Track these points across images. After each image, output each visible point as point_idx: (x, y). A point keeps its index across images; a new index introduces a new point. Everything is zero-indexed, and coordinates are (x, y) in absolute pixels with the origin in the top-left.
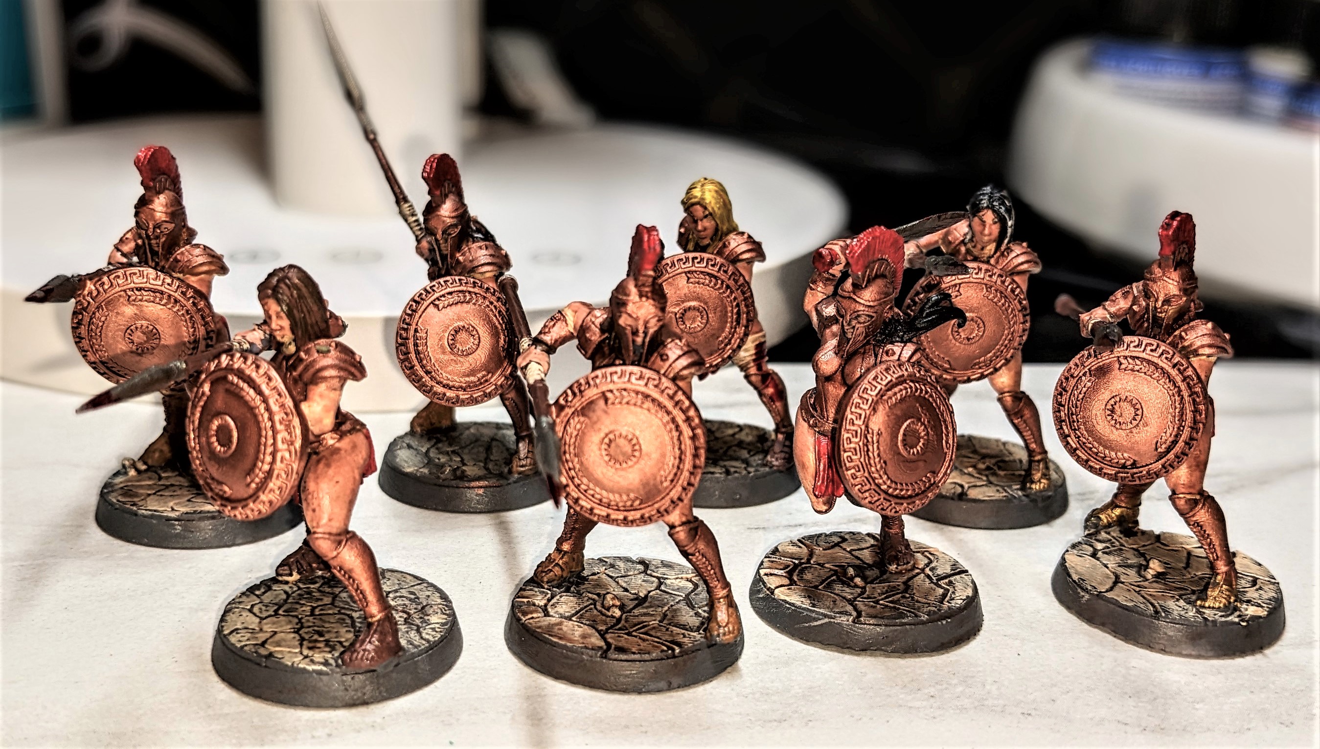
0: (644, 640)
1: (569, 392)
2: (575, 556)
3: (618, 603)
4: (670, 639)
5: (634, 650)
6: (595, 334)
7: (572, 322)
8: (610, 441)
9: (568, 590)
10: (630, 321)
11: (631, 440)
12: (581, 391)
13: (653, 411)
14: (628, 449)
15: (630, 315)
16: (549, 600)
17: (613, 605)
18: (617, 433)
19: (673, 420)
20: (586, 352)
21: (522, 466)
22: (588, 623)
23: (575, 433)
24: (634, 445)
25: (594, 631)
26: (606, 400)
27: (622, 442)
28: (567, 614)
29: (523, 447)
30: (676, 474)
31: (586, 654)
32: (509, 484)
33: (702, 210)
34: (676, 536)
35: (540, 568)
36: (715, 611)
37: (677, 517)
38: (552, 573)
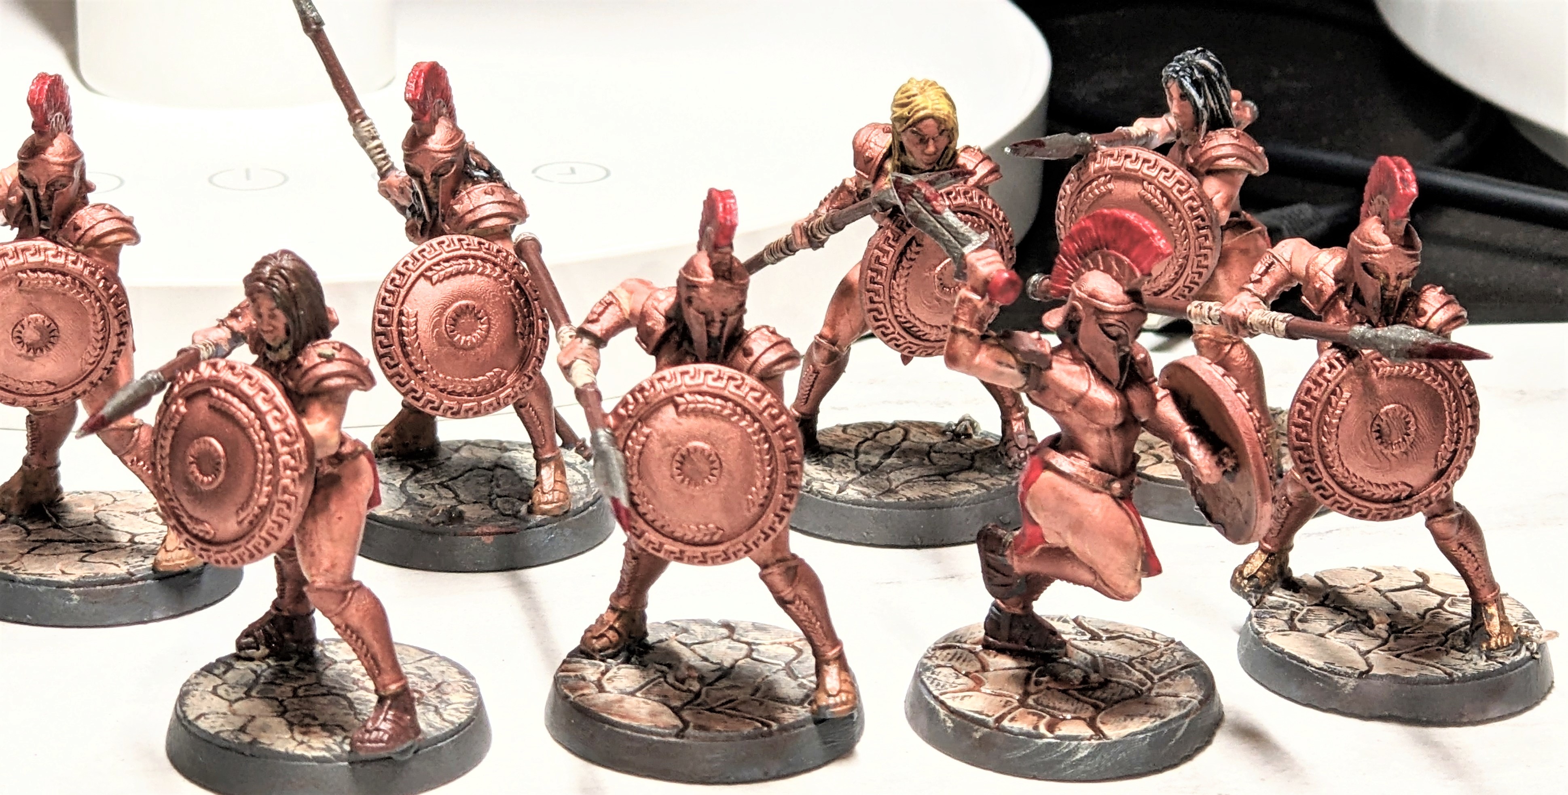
1: (631, 399)
3: (695, 674)
4: (766, 715)
5: (719, 728)
7: (627, 306)
8: (683, 456)
9: (627, 661)
10: (704, 309)
11: (710, 455)
12: (644, 397)
14: (705, 467)
15: (704, 301)
16: (603, 674)
17: (688, 676)
20: (648, 346)
21: (547, 503)
22: (656, 699)
23: (638, 448)
24: (714, 462)
25: (665, 708)
26: (676, 406)
27: (697, 459)
28: (629, 690)
29: (547, 476)
31: (657, 734)
32: (529, 528)
33: (936, 125)
34: (769, 578)
35: (589, 634)
36: (824, 680)
37: (770, 554)
38: (605, 639)
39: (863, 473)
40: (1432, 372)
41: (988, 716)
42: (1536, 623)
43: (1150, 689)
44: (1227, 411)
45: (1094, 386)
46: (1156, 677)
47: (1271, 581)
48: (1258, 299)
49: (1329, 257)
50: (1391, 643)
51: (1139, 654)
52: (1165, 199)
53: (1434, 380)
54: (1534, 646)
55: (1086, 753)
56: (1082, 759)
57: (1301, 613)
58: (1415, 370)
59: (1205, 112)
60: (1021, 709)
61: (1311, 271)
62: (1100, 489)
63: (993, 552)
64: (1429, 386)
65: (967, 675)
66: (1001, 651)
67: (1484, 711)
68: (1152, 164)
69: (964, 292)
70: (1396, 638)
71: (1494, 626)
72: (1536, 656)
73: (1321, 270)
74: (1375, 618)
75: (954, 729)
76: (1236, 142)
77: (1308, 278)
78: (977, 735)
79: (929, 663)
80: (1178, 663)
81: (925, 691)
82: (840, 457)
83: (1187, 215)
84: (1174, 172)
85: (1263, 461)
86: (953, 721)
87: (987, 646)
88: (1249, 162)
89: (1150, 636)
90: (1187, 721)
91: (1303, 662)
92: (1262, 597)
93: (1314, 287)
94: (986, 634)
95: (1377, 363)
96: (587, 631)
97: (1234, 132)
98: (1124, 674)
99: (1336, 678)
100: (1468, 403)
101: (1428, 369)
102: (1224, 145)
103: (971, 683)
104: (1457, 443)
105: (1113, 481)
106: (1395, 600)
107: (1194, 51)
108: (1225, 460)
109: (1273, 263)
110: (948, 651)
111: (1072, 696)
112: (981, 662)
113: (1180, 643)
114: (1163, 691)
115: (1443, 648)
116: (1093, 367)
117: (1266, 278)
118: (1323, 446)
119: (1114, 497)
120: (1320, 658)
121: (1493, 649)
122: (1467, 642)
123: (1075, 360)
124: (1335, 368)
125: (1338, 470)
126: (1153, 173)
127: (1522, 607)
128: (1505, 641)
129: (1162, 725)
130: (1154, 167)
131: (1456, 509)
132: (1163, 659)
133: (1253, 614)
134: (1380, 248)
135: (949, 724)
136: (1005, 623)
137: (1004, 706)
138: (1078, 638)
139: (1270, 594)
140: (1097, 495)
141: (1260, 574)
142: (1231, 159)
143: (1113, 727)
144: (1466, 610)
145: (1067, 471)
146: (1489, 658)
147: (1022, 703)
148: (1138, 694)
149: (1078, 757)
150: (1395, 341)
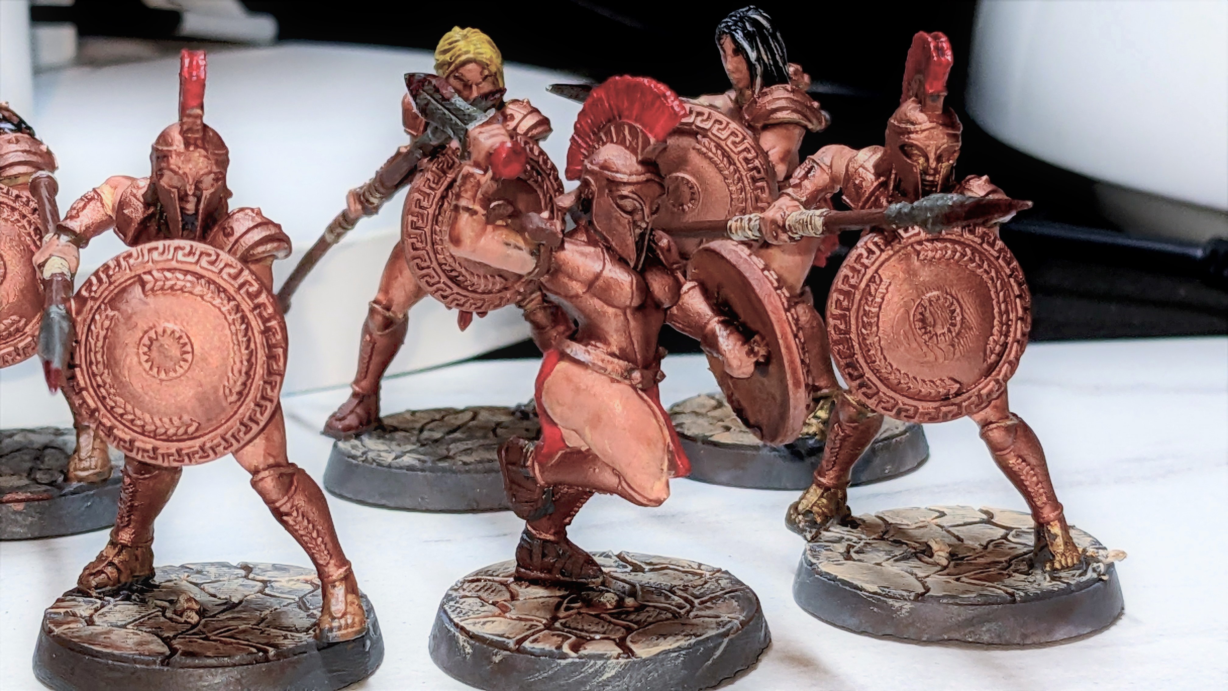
0: (226, 643)
1: (94, 280)
2: (139, 552)
3: (197, 607)
4: (265, 641)
5: (209, 654)
6: (136, 210)
7: (110, 199)
8: (150, 339)
9: (127, 598)
10: (176, 182)
11: (180, 337)
12: (109, 277)
13: (208, 297)
14: (175, 352)
15: (175, 173)
16: (96, 610)
17: (188, 608)
18: (160, 330)
19: (238, 308)
20: (125, 236)
21: (84, 469)
22: (148, 630)
23: (102, 333)
24: (185, 345)
25: (156, 638)
26: (143, 284)
27: (166, 341)
28: (119, 623)
29: (86, 441)
30: (244, 384)
31: (142, 662)
32: (64, 495)
33: (479, 69)
34: (260, 484)
35: (87, 572)
36: (329, 601)
37: (261, 459)
38: (103, 575)
39: (423, 445)
40: (977, 259)
41: (508, 638)
42: (1105, 548)
43: (688, 612)
44: (753, 290)
45: (609, 266)
46: (696, 601)
47: (826, 518)
48: (797, 203)
49: (869, 154)
50: (951, 569)
51: (681, 583)
52: (719, 152)
53: (980, 266)
54: (1102, 568)
55: (613, 673)
56: (609, 680)
57: (858, 546)
58: (958, 254)
59: (758, 67)
60: (546, 631)
61: (851, 169)
62: (619, 378)
63: (514, 464)
64: (973, 272)
65: (494, 604)
66: (534, 582)
67: (1050, 632)
68: (705, 117)
69: (468, 168)
70: (956, 566)
71: (1059, 545)
72: (1104, 578)
73: (861, 166)
74: (935, 547)
75: (473, 655)
76: (791, 95)
77: (848, 177)
78: (497, 659)
79: (454, 594)
80: (723, 589)
81: (446, 620)
82: (403, 434)
83: (742, 167)
84: (728, 123)
85: (793, 342)
86: (472, 646)
87: (519, 578)
88: (805, 116)
89: (696, 567)
90: (726, 640)
91: (856, 587)
92: (818, 533)
93: (855, 184)
94: (518, 565)
95: (918, 248)
96: (86, 569)
97: (789, 87)
98: (662, 599)
99: (890, 601)
100: (1017, 292)
101: (973, 254)
102: (778, 99)
103: (497, 611)
104: (1007, 336)
105: (632, 370)
106: (956, 533)
107: (747, 8)
108: (756, 349)
109: (812, 167)
110: (476, 584)
111: (605, 620)
112: (510, 592)
113: (726, 572)
114: (703, 613)
115: (1005, 572)
116: (609, 249)
117: (806, 182)
118: (864, 339)
119: (634, 387)
120: (873, 583)
121: (1057, 569)
122: (1031, 566)
123: (592, 242)
124: (873, 253)
125: (879, 363)
126: (707, 125)
127: (1090, 536)
128: (1069, 560)
129: (698, 643)
130: (707, 120)
131: (1011, 417)
132: (706, 586)
133: (808, 548)
134: (918, 127)
135: (469, 650)
136: (537, 551)
137: (528, 630)
138: (618, 570)
139: (827, 530)
140: (615, 385)
141: (815, 509)
142: (785, 112)
143: (643, 645)
144: (1031, 540)
145: (582, 360)
146: (1053, 579)
147: (548, 627)
148: (676, 616)
149: (604, 677)
150: (931, 209)
